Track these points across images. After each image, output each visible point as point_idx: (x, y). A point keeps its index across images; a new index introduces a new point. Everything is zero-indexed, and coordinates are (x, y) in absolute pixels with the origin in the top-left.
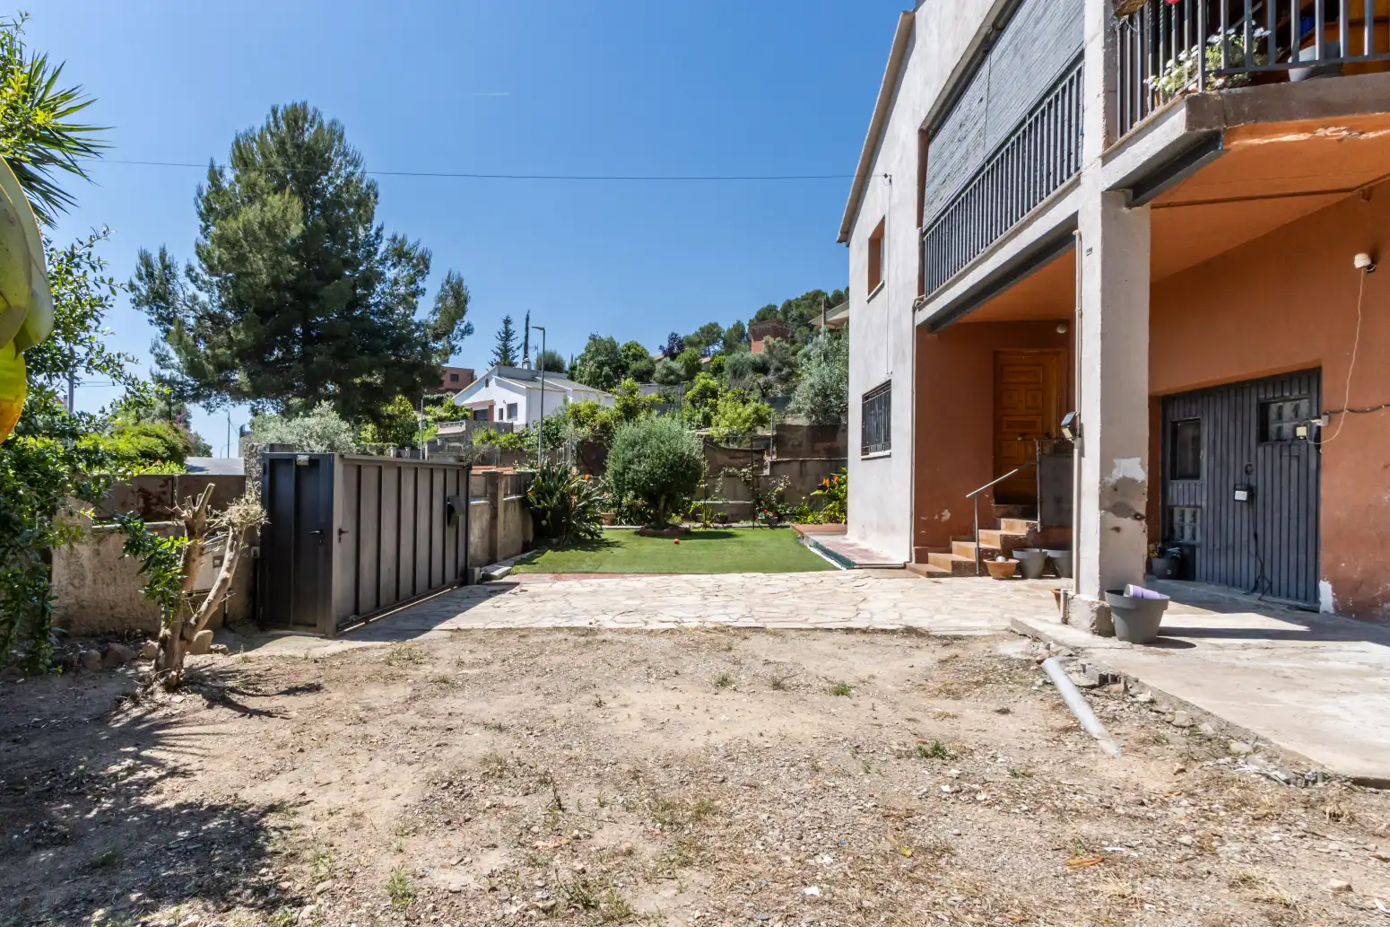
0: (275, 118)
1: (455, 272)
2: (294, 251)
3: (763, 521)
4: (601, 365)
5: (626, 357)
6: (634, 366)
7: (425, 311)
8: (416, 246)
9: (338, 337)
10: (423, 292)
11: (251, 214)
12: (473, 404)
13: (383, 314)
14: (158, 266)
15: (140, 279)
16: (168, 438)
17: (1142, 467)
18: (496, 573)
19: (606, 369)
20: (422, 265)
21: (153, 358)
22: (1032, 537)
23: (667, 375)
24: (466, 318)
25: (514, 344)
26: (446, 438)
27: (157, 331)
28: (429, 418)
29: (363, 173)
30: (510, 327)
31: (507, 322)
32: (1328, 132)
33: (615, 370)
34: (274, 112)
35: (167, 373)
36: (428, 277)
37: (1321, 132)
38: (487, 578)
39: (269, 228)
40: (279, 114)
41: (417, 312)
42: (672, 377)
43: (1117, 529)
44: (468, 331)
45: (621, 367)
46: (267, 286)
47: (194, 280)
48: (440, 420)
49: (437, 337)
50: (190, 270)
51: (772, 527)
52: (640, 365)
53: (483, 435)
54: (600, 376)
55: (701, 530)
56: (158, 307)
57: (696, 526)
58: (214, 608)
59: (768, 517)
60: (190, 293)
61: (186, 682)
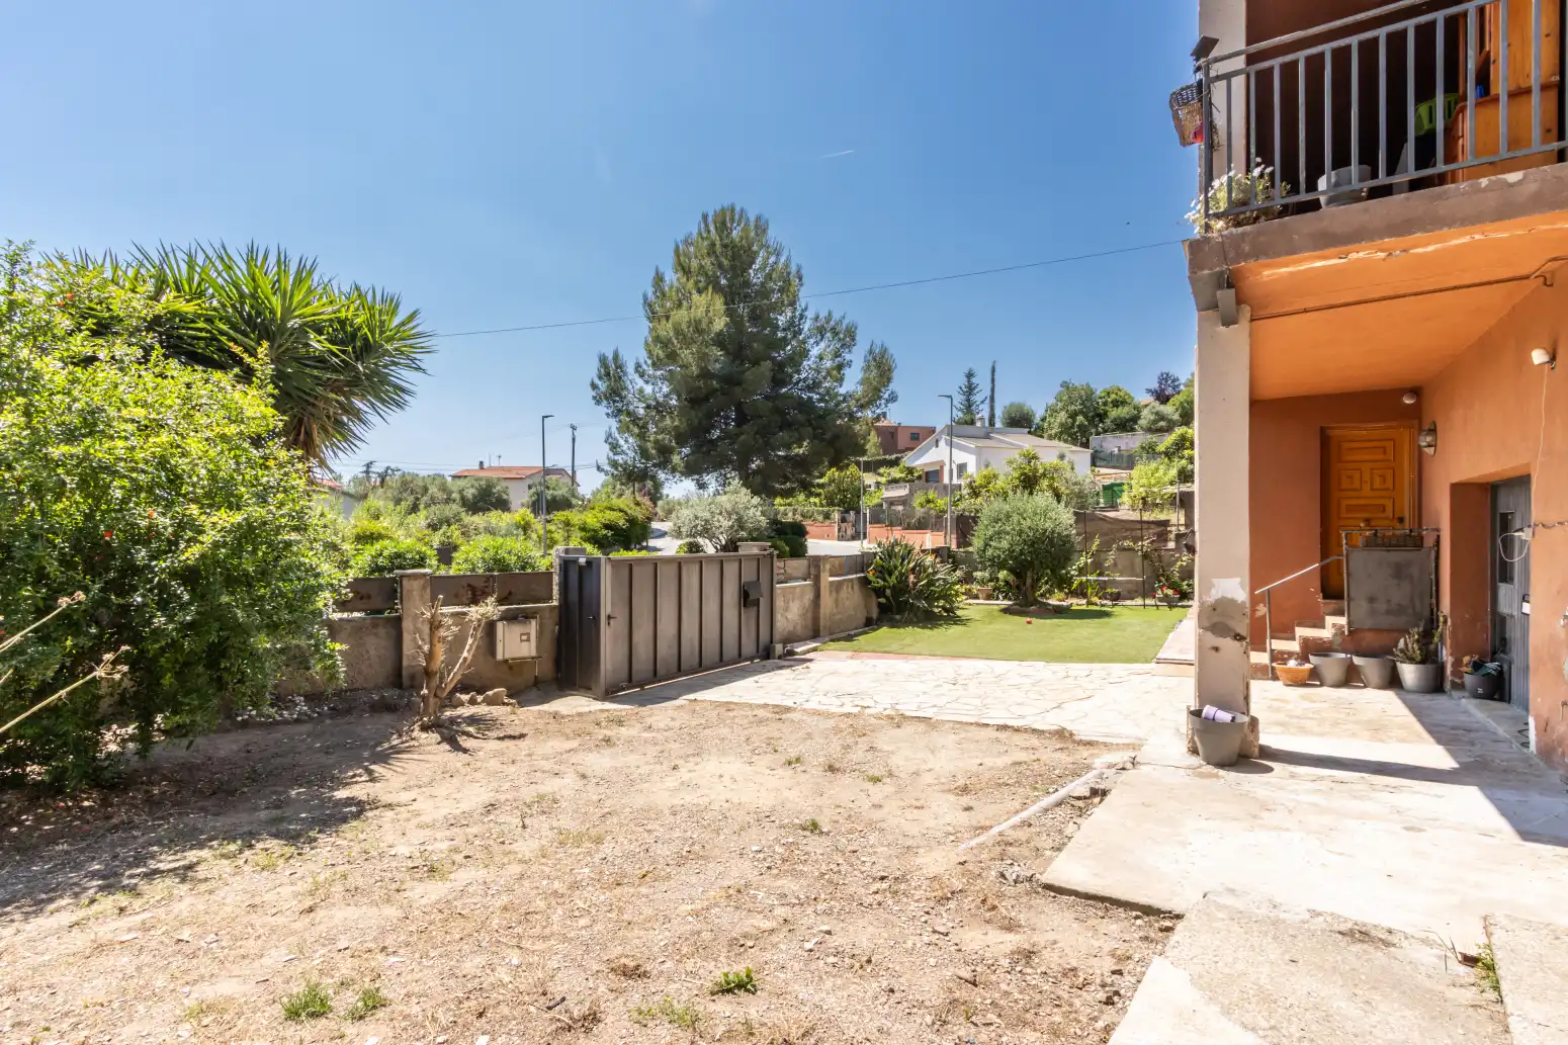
0: (707, 225)
1: (878, 343)
2: (720, 341)
3: (1160, 600)
4: (1073, 416)
5: (1105, 404)
6: (1114, 413)
7: (852, 383)
8: (840, 322)
9: (760, 417)
10: (849, 364)
11: (681, 316)
12: (926, 465)
13: (810, 388)
14: (613, 366)
15: (600, 378)
16: (629, 512)
17: (1242, 587)
18: (799, 650)
19: (1080, 418)
20: (846, 337)
21: (607, 447)
22: (1339, 640)
23: (1155, 422)
24: (892, 386)
25: (977, 398)
26: (892, 502)
27: (613, 423)
28: (883, 480)
29: (788, 259)
30: (974, 380)
31: (970, 375)
32: (1361, 254)
33: (1091, 421)
34: (705, 217)
35: (620, 459)
36: (854, 349)
37: (1354, 256)
38: (791, 653)
39: (697, 326)
40: (710, 219)
41: (844, 384)
42: (1162, 423)
43: (1216, 649)
44: (893, 398)
45: (1099, 415)
46: (698, 376)
47: (642, 376)
48: (895, 481)
49: (862, 407)
50: (638, 366)
51: (1171, 607)
52: (1123, 412)
53: (923, 499)
54: (1072, 427)
55: (1084, 607)
56: (614, 401)
57: (1077, 603)
58: (459, 677)
59: (1166, 596)
60: (638, 387)
61: (433, 726)
